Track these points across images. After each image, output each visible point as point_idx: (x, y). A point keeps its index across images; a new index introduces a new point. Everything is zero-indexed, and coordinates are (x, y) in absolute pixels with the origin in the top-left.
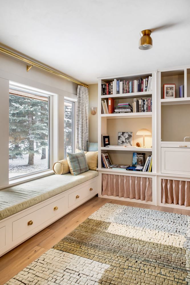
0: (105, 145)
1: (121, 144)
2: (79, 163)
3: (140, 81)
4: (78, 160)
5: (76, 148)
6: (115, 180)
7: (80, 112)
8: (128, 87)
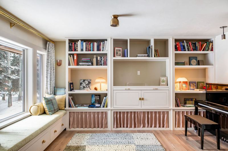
0: (71, 90)
1: (83, 89)
2: (53, 105)
3: (98, 43)
4: (52, 102)
5: (45, 93)
6: (80, 116)
7: (49, 64)
8: (90, 46)
